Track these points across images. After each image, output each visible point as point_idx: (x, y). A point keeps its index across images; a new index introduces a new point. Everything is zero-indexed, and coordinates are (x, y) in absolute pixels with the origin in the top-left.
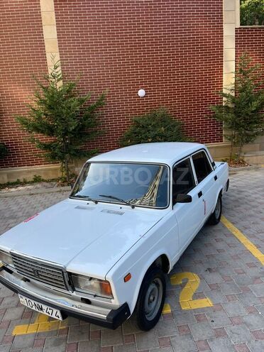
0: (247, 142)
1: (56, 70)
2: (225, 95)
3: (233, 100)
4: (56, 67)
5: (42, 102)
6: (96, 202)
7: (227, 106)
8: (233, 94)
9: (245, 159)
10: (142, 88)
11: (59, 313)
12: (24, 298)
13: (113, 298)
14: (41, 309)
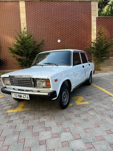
0: (102, 62)
1: (25, 30)
2: (92, 43)
3: (96, 45)
4: (25, 29)
5: (19, 42)
6: (42, 66)
7: (93, 47)
8: (96, 42)
9: (101, 69)
10: (59, 39)
11: (28, 95)
12: (14, 94)
13: (51, 87)
14: (21, 97)
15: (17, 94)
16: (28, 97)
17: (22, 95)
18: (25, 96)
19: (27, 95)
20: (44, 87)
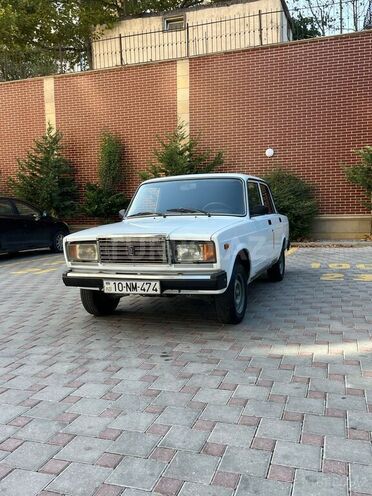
6: (165, 217)
10: (270, 147)
11: (158, 284)
12: (112, 283)
13: (216, 262)
14: (135, 288)
15: (124, 283)
16: (158, 286)
17: (139, 284)
18: (146, 287)
19: (153, 283)
20: (198, 262)
